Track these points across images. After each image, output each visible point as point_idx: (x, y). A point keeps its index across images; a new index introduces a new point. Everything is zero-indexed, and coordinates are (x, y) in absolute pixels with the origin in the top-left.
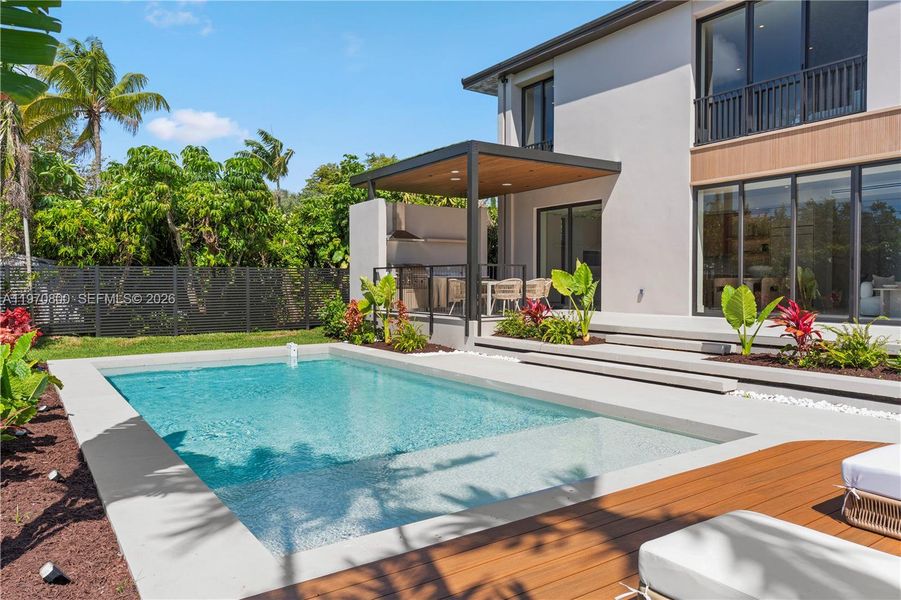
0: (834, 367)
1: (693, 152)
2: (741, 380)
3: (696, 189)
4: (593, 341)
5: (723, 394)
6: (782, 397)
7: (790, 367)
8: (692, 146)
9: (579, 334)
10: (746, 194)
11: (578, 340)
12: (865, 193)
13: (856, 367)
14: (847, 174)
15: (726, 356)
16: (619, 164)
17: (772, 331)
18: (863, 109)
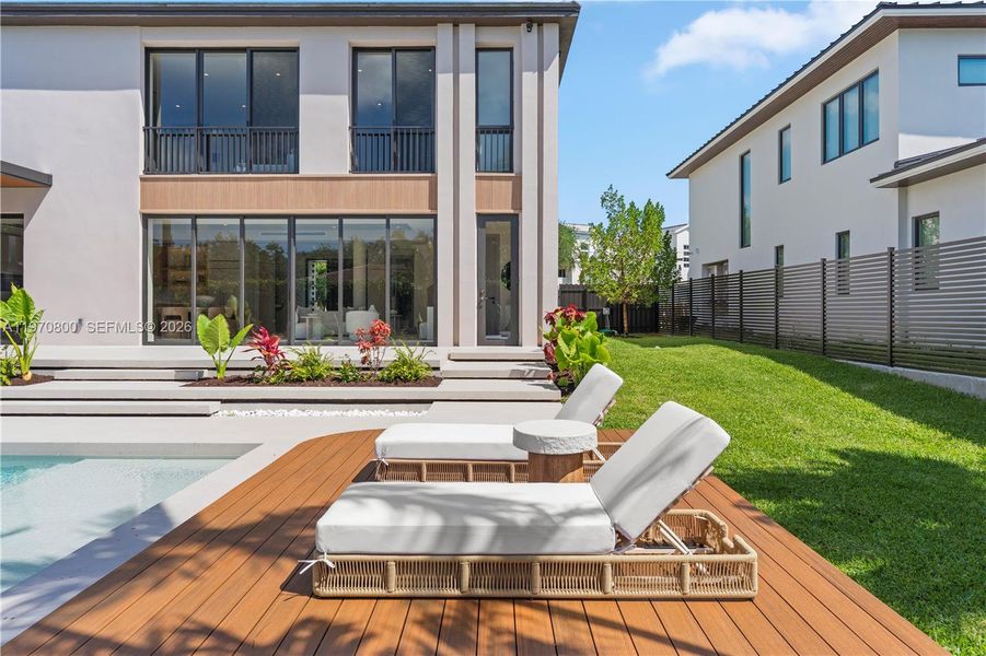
0: (298, 381)
1: (142, 179)
2: (224, 401)
3: (146, 217)
4: (35, 380)
5: (209, 416)
6: (262, 411)
7: (263, 385)
8: (141, 173)
9: (15, 372)
10: (199, 227)
11: (17, 379)
12: (298, 238)
13: (314, 379)
14: (285, 222)
15: (201, 381)
16: (50, 177)
17: (245, 355)
18: (297, 171)
